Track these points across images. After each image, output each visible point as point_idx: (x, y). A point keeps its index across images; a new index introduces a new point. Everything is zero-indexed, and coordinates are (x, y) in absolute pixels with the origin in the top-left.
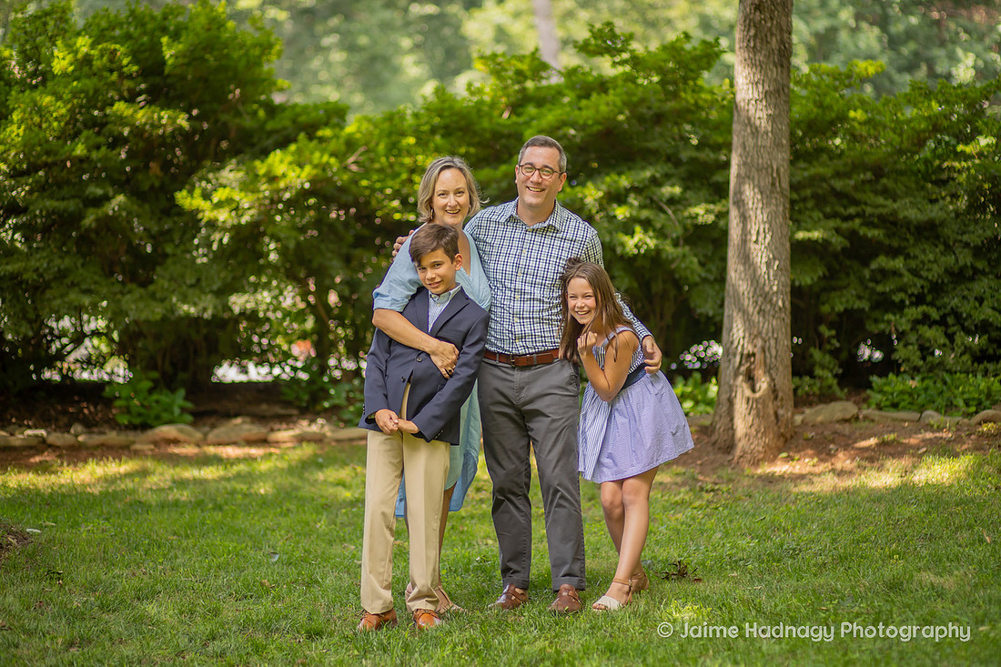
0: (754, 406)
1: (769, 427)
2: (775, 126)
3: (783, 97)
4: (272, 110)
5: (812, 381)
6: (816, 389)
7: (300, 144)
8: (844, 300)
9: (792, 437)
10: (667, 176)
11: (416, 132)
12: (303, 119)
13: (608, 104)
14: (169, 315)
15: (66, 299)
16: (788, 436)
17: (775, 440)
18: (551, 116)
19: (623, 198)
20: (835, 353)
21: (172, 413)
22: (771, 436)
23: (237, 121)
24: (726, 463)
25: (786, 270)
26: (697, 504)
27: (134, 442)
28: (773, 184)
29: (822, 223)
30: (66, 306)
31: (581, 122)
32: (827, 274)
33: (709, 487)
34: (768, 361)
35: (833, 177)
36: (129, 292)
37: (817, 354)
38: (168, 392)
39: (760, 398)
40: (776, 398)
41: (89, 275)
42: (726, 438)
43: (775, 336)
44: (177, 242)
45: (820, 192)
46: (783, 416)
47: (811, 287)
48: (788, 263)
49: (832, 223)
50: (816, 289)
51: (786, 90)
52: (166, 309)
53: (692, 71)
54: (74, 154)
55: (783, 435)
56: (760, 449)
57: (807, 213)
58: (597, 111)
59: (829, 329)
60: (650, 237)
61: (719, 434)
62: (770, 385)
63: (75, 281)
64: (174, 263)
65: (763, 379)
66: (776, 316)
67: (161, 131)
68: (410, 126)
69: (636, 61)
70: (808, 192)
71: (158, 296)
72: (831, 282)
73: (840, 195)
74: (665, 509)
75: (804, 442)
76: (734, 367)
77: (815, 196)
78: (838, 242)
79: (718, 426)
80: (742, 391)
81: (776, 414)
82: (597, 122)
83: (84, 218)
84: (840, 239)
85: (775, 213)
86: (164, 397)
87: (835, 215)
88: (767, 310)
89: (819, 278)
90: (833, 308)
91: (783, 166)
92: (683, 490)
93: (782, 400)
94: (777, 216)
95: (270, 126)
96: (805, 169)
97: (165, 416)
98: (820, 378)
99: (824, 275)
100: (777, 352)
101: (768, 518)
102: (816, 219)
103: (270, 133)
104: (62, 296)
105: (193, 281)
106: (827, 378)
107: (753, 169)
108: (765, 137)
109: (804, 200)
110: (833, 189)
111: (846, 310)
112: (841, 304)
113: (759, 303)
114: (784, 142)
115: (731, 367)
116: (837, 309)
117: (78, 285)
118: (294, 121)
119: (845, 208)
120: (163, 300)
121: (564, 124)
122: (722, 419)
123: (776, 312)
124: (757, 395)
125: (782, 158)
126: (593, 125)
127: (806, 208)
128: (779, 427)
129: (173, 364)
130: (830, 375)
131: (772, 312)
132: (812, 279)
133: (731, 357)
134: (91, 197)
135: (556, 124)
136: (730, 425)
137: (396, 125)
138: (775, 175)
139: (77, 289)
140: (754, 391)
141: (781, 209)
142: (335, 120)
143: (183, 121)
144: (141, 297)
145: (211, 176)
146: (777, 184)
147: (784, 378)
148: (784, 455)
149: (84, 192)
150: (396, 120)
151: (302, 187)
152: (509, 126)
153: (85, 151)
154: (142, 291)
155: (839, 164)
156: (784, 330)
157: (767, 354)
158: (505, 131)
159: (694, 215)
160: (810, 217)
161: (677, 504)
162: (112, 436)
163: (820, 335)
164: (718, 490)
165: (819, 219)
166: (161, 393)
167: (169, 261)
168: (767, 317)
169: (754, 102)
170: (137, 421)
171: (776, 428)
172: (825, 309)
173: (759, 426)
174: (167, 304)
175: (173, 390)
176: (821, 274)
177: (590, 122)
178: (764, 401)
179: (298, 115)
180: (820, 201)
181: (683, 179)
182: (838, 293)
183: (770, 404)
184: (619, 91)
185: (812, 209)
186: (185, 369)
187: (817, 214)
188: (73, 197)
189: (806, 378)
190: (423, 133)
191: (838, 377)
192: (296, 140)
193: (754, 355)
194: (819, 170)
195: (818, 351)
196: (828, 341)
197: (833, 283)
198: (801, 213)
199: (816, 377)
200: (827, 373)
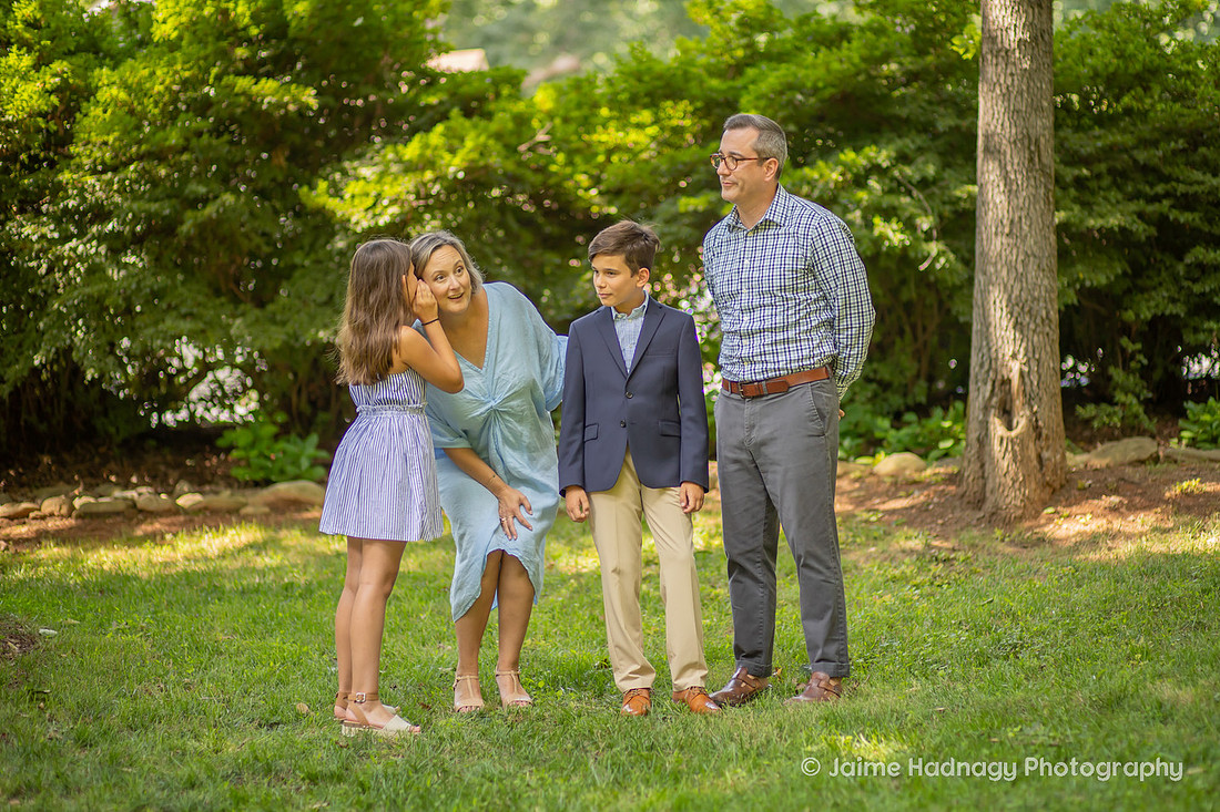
0: (1010, 448)
1: (1029, 476)
2: (1032, 84)
3: (1043, 47)
5: (1109, 409)
6: (1116, 420)
7: (452, 123)
8: (1153, 304)
9: (1062, 486)
10: (920, 150)
11: (613, 103)
12: (465, 89)
13: (841, 62)
14: (292, 342)
15: (161, 327)
16: (1057, 485)
17: (1038, 491)
18: (772, 78)
19: (863, 181)
20: (1145, 373)
21: (299, 467)
22: (1033, 486)
24: (974, 522)
25: (1051, 271)
26: (919, 580)
27: (245, 505)
28: (1031, 160)
29: (1121, 207)
30: (161, 335)
31: (809, 84)
32: (1129, 271)
33: (943, 555)
34: (1028, 389)
35: (1135, 147)
36: (243, 315)
37: (1117, 374)
38: (298, 440)
39: (1017, 437)
40: (1039, 436)
41: (189, 294)
42: (976, 489)
43: (1037, 356)
44: (307, 248)
45: (1118, 166)
46: (1049, 459)
47: (1110, 286)
48: (1054, 261)
49: (1133, 207)
50: (1118, 290)
51: (1047, 37)
52: (288, 334)
54: (167, 143)
55: (1048, 483)
56: (1018, 503)
57: (1102, 193)
58: (829, 70)
59: (1133, 343)
60: (894, 231)
61: (968, 485)
62: (1030, 421)
63: (173, 304)
64: (303, 276)
65: (1021, 413)
66: (1038, 330)
67: (282, 112)
68: (603, 95)
70: (1103, 167)
71: (278, 318)
72: (1137, 279)
73: (1146, 169)
74: (874, 588)
75: (1077, 493)
76: (984, 398)
77: (1111, 171)
78: (1140, 229)
79: (966, 474)
80: (997, 428)
81: (1039, 457)
82: (828, 84)
83: (182, 223)
84: (1142, 226)
85: (1034, 196)
86: (289, 446)
87: (1137, 196)
88: (1025, 323)
89: (1117, 277)
90: (1137, 315)
91: (1044, 136)
92: (907, 560)
93: (1047, 438)
94: (1036, 201)
95: (426, 100)
96: (1099, 138)
97: (290, 470)
98: (1123, 405)
99: (1125, 274)
100: (1040, 377)
101: (996, 600)
102: (1114, 201)
103: (425, 109)
104: (156, 323)
105: (324, 298)
106: (1131, 404)
107: (1004, 141)
108: (1019, 99)
109: (1098, 176)
110: (1135, 161)
111: (1155, 315)
112: (1149, 309)
113: (1015, 314)
114: (1045, 104)
115: (981, 398)
116: (1142, 316)
117: (176, 308)
118: (453, 95)
119: (1151, 186)
120: (284, 324)
121: (791, 87)
122: (972, 466)
123: (1037, 326)
124: (1013, 434)
125: (1043, 125)
126: (825, 87)
127: (1101, 188)
128: (1044, 475)
129: (313, 403)
130: (1135, 401)
131: (1032, 326)
132: (1108, 278)
133: (980, 384)
134: (192, 197)
135: (779, 88)
136: (980, 474)
137: (586, 95)
138: (1033, 148)
139: (174, 313)
140: (1010, 428)
141: (1042, 191)
142: (505, 91)
143: (309, 97)
144: (257, 320)
145: (347, 164)
146: (1036, 160)
147: (1050, 410)
148: (1051, 510)
149: (183, 191)
150: (586, 89)
151: (455, 178)
152: (724, 92)
153: (181, 141)
154: (257, 312)
155: (1144, 130)
156: (1049, 349)
157: (1027, 380)
158: (720, 98)
159: (954, 199)
160: (1105, 198)
161: (894, 580)
162: (225, 497)
163: (1123, 350)
164: (954, 559)
165: (1118, 202)
166: (288, 441)
167: (297, 274)
168: (1026, 333)
169: (1003, 54)
170: (259, 476)
171: (1039, 476)
172: (1129, 315)
173: (1016, 474)
174: (289, 328)
175: (303, 436)
176: (1120, 271)
177: (820, 84)
178: (1022, 441)
179: (459, 85)
180: (1119, 177)
181: (940, 154)
182: (1146, 296)
183: (1031, 445)
184: (854, 43)
185: (1108, 189)
186: (326, 408)
187: (1114, 195)
188: (169, 197)
189: (1104, 406)
190: (621, 102)
191: (1146, 403)
192: (448, 118)
193: (1009, 381)
194: (1119, 138)
195: (1120, 371)
196: (1132, 357)
197: (1139, 282)
198: (1093, 193)
199: (1116, 404)
200: (1131, 399)
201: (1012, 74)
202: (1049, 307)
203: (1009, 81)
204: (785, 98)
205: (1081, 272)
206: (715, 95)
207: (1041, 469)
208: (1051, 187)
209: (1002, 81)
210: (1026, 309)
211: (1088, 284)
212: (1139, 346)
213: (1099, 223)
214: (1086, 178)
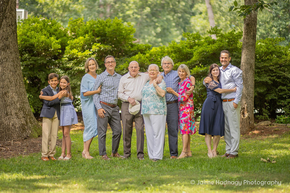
0: (244, 120)
1: (247, 126)
2: (251, 53)
3: (254, 47)
4: (132, 46)
6: (263, 118)
7: (139, 55)
8: (271, 96)
9: (253, 128)
12: (140, 48)
13: (214, 47)
18: (200, 49)
20: (269, 110)
22: (248, 128)
23: (124, 48)
25: (253, 88)
28: (251, 67)
29: (266, 77)
31: (207, 51)
34: (248, 110)
35: (269, 66)
37: (264, 110)
43: (250, 104)
45: (266, 70)
46: (251, 123)
47: (263, 92)
48: (254, 86)
49: (268, 78)
50: (265, 93)
51: (254, 45)
53: (236, 39)
55: (251, 128)
56: (245, 131)
58: (211, 48)
62: (248, 116)
65: (246, 114)
68: (166, 51)
69: (222, 36)
73: (271, 71)
75: (256, 130)
78: (270, 82)
80: (242, 117)
81: (249, 122)
82: (211, 51)
84: (270, 81)
87: (269, 75)
90: (268, 99)
91: (253, 63)
93: (251, 119)
94: (251, 75)
95: (132, 49)
96: (262, 64)
98: (265, 115)
99: (266, 90)
100: (250, 108)
102: (265, 76)
103: (132, 51)
107: (246, 64)
108: (249, 56)
109: (262, 71)
110: (269, 69)
111: (272, 99)
112: (270, 97)
113: (246, 96)
114: (254, 57)
118: (138, 49)
119: (272, 74)
121: (203, 51)
123: (250, 98)
124: (245, 118)
125: (253, 61)
126: (210, 52)
127: (262, 74)
130: (267, 115)
135: (201, 51)
138: (251, 65)
141: (252, 73)
147: (252, 114)
148: (251, 132)
156: (252, 103)
157: (248, 108)
160: (263, 76)
163: (265, 105)
165: (266, 76)
168: (248, 99)
169: (246, 47)
172: (266, 98)
179: (139, 47)
180: (266, 72)
182: (270, 95)
183: (248, 120)
184: (217, 43)
185: (264, 74)
187: (265, 75)
189: (261, 115)
190: (169, 52)
191: (269, 115)
192: (138, 54)
193: (245, 108)
194: (266, 64)
195: (264, 109)
196: (267, 106)
197: (269, 92)
198: (261, 74)
199: (263, 115)
200: (266, 114)
201: (248, 51)
202: (253, 95)
203: (247, 53)
204: (202, 53)
205: (258, 89)
206: (188, 52)
207: (250, 125)
208: (254, 73)
209: (246, 53)
210: (248, 95)
211: (259, 92)
212: (268, 104)
213: (261, 80)
214: (260, 72)
